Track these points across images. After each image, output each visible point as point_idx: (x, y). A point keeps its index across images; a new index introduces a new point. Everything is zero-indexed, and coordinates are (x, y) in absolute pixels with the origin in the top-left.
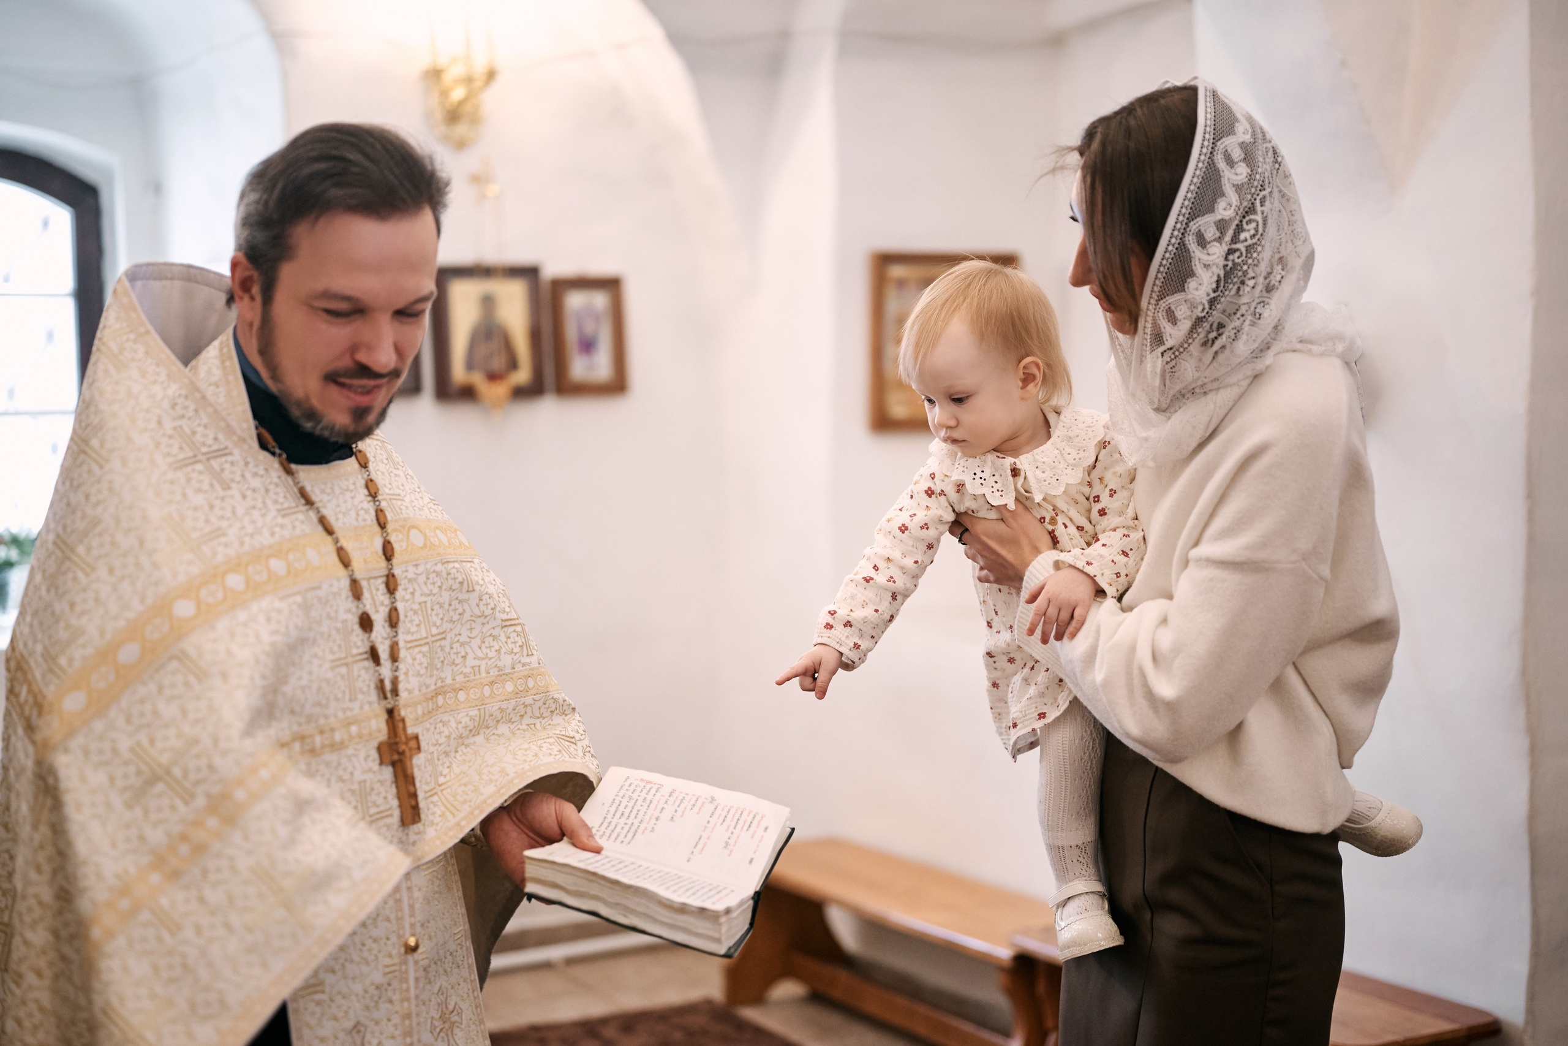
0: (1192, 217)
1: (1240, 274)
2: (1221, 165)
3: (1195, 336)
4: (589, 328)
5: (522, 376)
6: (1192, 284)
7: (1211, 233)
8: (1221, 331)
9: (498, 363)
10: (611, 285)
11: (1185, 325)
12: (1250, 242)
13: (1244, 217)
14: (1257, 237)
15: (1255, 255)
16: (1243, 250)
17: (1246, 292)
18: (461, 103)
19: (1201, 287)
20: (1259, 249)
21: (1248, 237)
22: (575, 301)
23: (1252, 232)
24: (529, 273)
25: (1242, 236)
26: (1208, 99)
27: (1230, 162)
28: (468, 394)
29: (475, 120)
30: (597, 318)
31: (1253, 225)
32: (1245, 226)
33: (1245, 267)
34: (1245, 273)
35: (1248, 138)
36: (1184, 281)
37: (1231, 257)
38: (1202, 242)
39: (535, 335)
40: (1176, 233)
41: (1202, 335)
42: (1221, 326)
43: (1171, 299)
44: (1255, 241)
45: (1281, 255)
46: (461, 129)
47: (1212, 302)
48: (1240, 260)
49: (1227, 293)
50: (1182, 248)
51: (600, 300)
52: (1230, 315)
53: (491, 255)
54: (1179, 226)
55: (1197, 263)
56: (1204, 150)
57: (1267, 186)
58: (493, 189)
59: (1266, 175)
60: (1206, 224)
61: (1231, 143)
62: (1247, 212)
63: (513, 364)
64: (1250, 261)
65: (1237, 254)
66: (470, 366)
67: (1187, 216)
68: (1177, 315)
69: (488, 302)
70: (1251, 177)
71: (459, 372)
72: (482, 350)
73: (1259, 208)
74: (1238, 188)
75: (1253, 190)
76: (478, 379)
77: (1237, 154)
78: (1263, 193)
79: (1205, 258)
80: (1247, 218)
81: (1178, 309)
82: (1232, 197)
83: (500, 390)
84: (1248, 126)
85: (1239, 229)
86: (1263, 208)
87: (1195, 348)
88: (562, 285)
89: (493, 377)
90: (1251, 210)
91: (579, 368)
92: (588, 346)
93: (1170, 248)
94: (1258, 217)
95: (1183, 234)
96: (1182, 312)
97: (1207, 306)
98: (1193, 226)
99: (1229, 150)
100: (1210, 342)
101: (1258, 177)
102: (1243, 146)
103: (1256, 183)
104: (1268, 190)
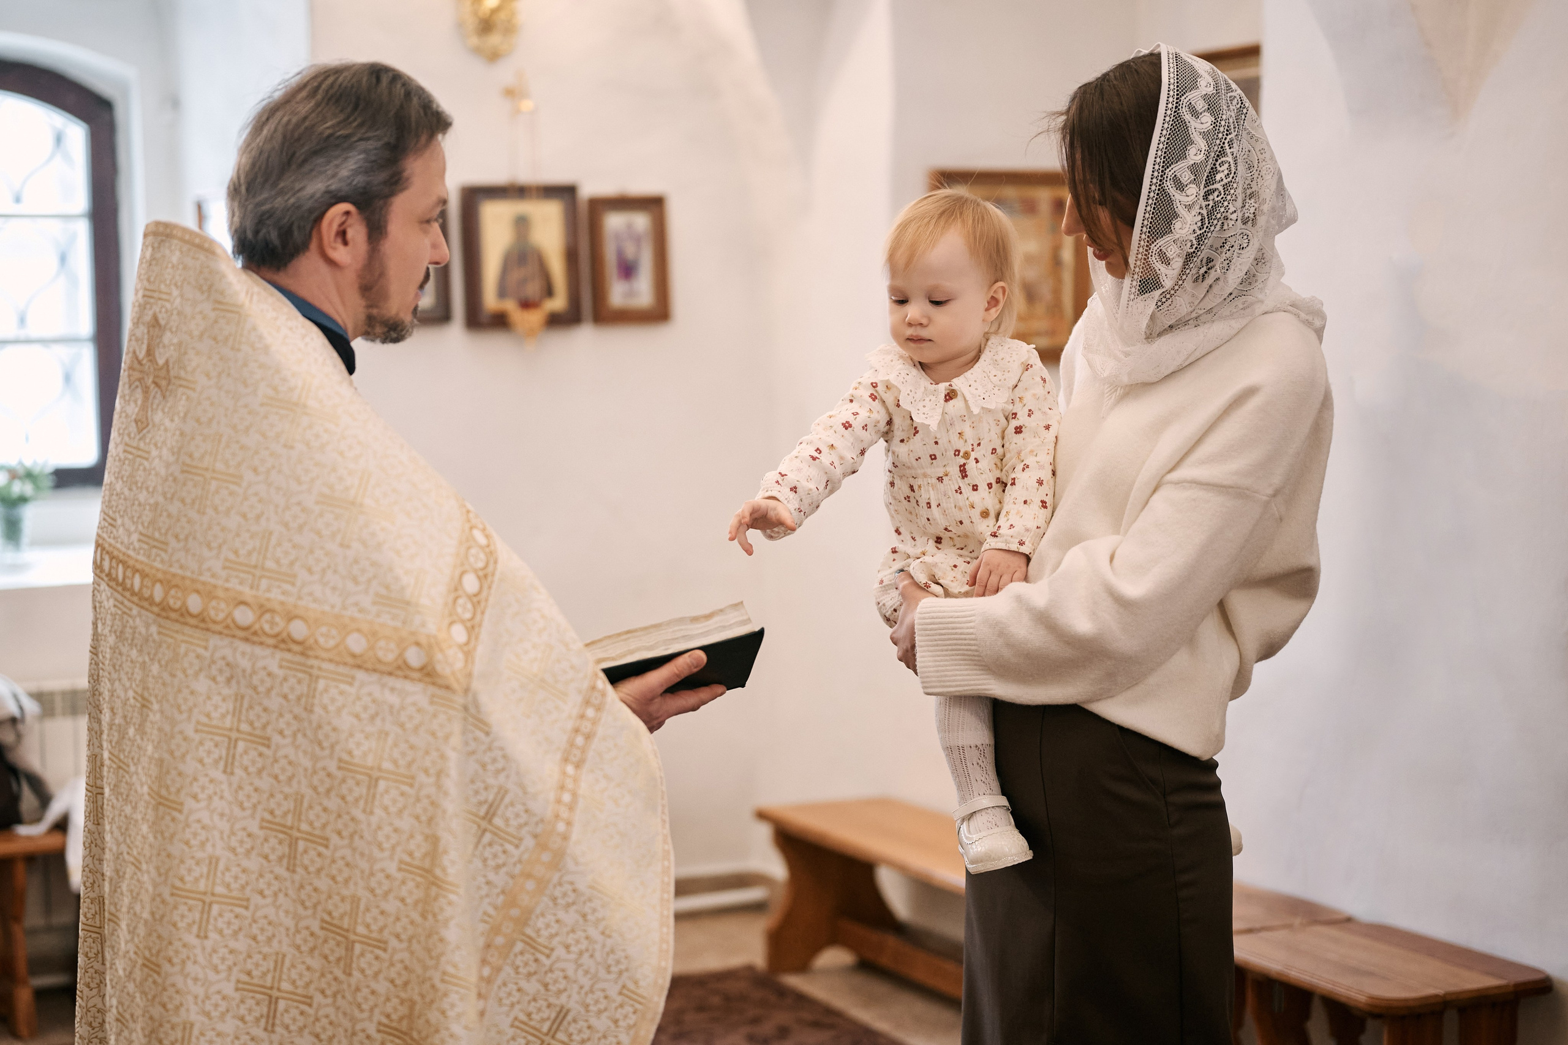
0: (1167, 164)
1: (1222, 210)
2: (1187, 117)
3: (1188, 271)
4: (630, 251)
5: (558, 303)
6: (1177, 225)
7: (1186, 177)
8: (1210, 265)
9: (533, 289)
10: (654, 205)
11: (1177, 263)
12: (1225, 181)
13: (1217, 160)
14: (1231, 176)
15: (1232, 191)
16: (1221, 189)
17: (1231, 225)
18: (495, 11)
19: (1186, 225)
20: (1235, 185)
21: (1224, 178)
22: (614, 222)
23: (1226, 172)
24: (565, 193)
25: (1218, 177)
26: (1171, 61)
27: (1195, 114)
28: (500, 322)
29: (510, 29)
30: (637, 240)
31: (1226, 165)
32: (1219, 168)
33: (1226, 204)
34: (1227, 209)
35: (1210, 90)
36: (1170, 223)
37: (1211, 197)
38: (1180, 186)
39: (571, 256)
40: (1154, 181)
41: (1194, 271)
42: (1210, 260)
43: (1161, 242)
44: (1229, 180)
45: (1253, 190)
46: (494, 39)
47: (1199, 238)
48: (1220, 198)
49: (1212, 228)
50: (1163, 194)
51: (641, 221)
52: (1217, 249)
53: (526, 176)
54: (1156, 174)
55: (1178, 205)
56: (1170, 106)
57: (1232, 130)
58: (527, 105)
59: (1231, 120)
60: (1181, 169)
61: (1194, 97)
62: (1218, 156)
63: (549, 292)
64: (1229, 197)
65: (1216, 193)
66: (502, 293)
67: (1162, 164)
68: (1168, 255)
69: (522, 224)
70: (1215, 124)
71: (490, 300)
72: (516, 275)
73: (1228, 151)
74: (1205, 135)
75: (1220, 135)
76: (510, 306)
77: (1200, 105)
78: (1229, 137)
79: (1184, 199)
80: (1219, 161)
81: (1169, 250)
82: (1202, 144)
83: (535, 317)
84: (1211, 80)
85: (1214, 171)
86: (1232, 150)
87: (1188, 284)
88: (601, 205)
89: (526, 305)
90: (1222, 153)
91: (618, 294)
92: (628, 270)
93: (1152, 194)
94: (1230, 159)
95: (1161, 181)
96: (1172, 252)
97: (1195, 242)
98: (1169, 173)
99: (1193, 103)
100: (1201, 277)
101: (1223, 123)
102: (1206, 97)
103: (1222, 129)
104: (1234, 134)
